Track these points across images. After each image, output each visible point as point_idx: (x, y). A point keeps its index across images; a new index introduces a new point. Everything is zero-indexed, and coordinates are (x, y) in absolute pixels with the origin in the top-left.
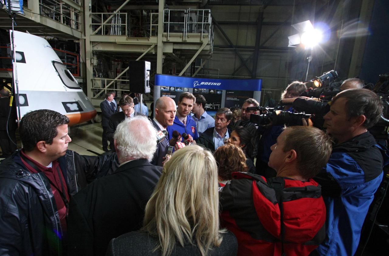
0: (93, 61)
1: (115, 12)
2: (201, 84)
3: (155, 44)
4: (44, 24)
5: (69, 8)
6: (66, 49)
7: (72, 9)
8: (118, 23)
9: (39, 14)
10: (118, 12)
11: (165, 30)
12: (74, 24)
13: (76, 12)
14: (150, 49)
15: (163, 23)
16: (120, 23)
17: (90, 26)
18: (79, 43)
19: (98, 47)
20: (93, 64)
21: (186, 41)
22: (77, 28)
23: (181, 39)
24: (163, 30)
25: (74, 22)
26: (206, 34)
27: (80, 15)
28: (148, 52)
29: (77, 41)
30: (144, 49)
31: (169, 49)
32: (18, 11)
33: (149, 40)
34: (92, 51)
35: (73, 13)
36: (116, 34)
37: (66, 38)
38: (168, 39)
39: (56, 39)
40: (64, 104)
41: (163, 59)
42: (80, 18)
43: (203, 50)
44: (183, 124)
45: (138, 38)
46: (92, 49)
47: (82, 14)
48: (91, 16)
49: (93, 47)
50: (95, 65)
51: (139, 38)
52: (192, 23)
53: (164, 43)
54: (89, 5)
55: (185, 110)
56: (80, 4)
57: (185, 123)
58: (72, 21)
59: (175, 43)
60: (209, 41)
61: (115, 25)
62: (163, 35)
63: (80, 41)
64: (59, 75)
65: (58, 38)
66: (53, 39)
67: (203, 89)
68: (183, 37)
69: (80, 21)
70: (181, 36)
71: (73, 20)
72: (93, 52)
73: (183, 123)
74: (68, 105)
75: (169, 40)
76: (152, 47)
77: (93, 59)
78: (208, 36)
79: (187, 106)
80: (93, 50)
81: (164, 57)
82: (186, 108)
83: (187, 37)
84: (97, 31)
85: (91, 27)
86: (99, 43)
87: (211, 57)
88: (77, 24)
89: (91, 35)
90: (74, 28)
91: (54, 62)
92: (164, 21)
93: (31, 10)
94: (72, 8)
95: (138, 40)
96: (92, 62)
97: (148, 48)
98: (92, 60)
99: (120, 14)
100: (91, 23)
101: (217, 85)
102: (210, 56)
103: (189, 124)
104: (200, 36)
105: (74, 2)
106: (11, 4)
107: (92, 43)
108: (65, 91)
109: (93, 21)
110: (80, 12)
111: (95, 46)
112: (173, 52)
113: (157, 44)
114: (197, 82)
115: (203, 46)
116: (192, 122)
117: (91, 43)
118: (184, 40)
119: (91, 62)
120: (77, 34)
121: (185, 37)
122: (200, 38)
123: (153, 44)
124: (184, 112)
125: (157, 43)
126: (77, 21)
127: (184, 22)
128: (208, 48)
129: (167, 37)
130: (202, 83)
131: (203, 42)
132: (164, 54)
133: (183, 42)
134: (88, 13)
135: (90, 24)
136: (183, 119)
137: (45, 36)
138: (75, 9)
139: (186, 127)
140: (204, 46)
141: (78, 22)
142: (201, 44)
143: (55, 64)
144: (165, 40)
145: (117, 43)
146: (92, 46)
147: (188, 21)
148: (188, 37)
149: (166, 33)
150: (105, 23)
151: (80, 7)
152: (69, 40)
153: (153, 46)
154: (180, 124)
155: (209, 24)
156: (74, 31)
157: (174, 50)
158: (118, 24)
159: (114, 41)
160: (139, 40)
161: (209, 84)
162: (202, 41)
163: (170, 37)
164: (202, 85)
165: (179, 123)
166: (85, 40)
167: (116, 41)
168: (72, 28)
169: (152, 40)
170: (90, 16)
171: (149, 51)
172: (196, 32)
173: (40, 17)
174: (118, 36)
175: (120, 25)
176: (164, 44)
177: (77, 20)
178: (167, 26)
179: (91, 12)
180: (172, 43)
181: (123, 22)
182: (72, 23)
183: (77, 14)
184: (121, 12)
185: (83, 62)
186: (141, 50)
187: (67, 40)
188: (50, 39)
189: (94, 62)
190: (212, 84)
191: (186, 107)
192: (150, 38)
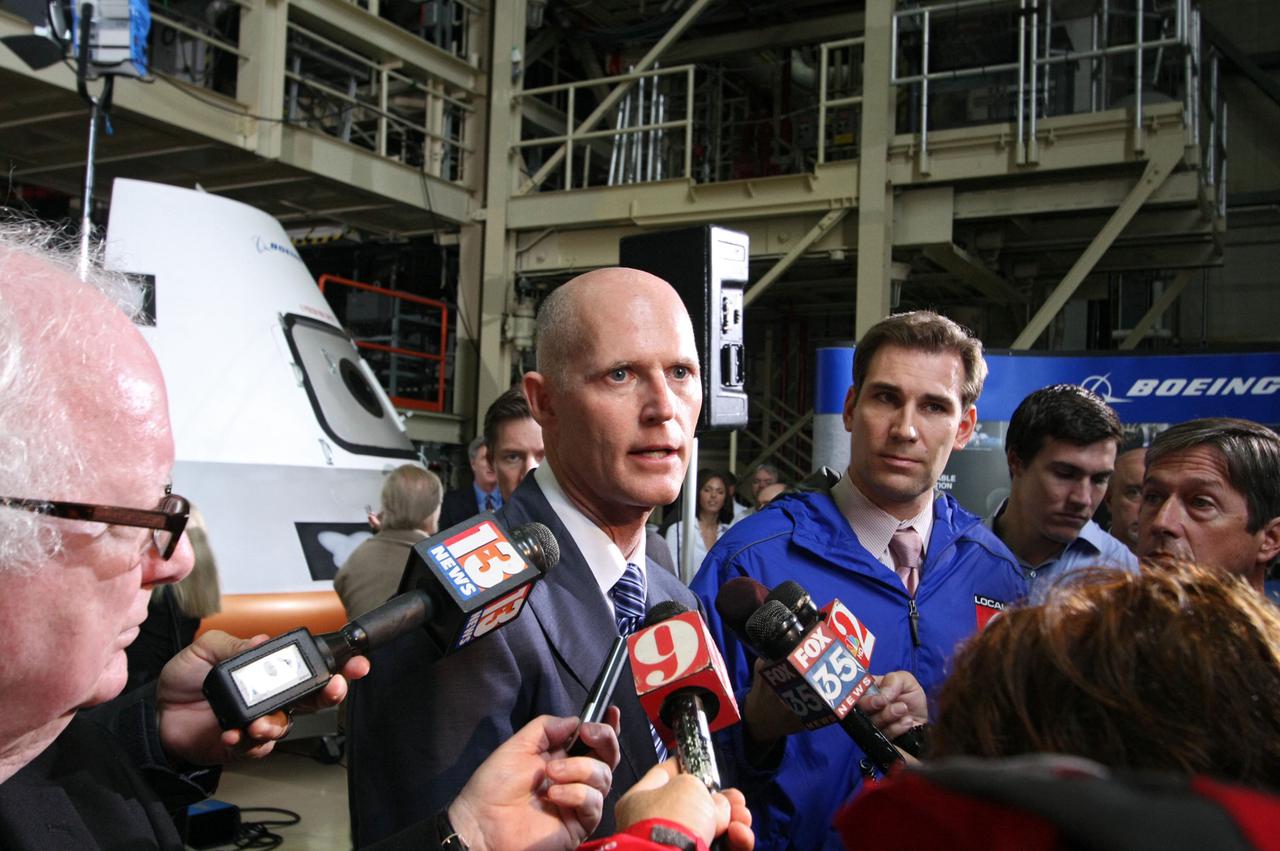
0: (516, 328)
1: (636, 71)
2: (1134, 392)
3: (847, 205)
4: (299, 162)
5: (420, 86)
6: (400, 286)
7: (435, 87)
8: (647, 121)
9: (278, 121)
10: (651, 67)
11: (906, 120)
12: (439, 157)
13: (453, 99)
14: (814, 234)
15: (891, 85)
16: (657, 121)
17: (511, 157)
18: (457, 246)
19: (543, 255)
20: (512, 340)
21: (1036, 164)
22: (455, 174)
23: (1004, 157)
24: (890, 123)
25: (438, 149)
26: (1171, 107)
27: (472, 112)
28: (807, 251)
29: (445, 240)
30: (781, 241)
31: (932, 225)
32: (117, 64)
33: (809, 188)
34: (512, 277)
35: (440, 105)
36: (634, 179)
37: (404, 227)
38: (924, 168)
39: (355, 237)
40: (308, 533)
41: (893, 283)
42: (469, 127)
43: (1147, 210)
44: (896, 577)
45: (749, 181)
46: (512, 267)
47: (480, 103)
48: (520, 109)
49: (519, 255)
50: (524, 349)
51: (754, 185)
52: (1072, 56)
53: (900, 193)
54: (510, 55)
55: (897, 440)
56: (474, 60)
57: (914, 559)
58: (428, 141)
59: (962, 187)
60: (1188, 148)
61: (630, 135)
62: (890, 148)
63: (460, 236)
64: (307, 384)
65: (362, 233)
66: (342, 237)
67: (1145, 429)
68: (1012, 144)
69: (468, 139)
70: (1003, 140)
71: (434, 139)
72: (517, 280)
73: (889, 562)
74: (329, 540)
75: (927, 175)
76: (826, 222)
77: (515, 316)
78: (1180, 116)
79: (910, 408)
80: (516, 274)
81: (899, 272)
82: (898, 422)
83: (1038, 139)
84: (540, 175)
85: (519, 158)
86: (552, 232)
87: (1218, 253)
88: (454, 154)
89: (514, 198)
90: (437, 172)
91: (290, 321)
92: (899, 75)
93: (246, 107)
94: (437, 80)
95: (749, 195)
96: (510, 334)
97: (807, 231)
98: (511, 320)
99: (662, 78)
100: (516, 140)
101: (1258, 390)
102: (1211, 247)
103: (954, 581)
104: (1124, 125)
105: (447, 53)
106: (92, 32)
107: (518, 236)
108: (322, 463)
109: (528, 130)
110: (470, 98)
111: (528, 250)
112: (956, 239)
113: (854, 204)
114: (1103, 379)
115: (1149, 182)
116: (986, 560)
117: (513, 236)
118: (1021, 159)
119: (503, 331)
120: (448, 203)
121: (1026, 141)
122: (1123, 136)
123: (835, 206)
124: (883, 455)
125: (857, 199)
126: (457, 140)
127: (1016, 59)
128: (1185, 189)
129: (917, 154)
130: (1141, 388)
131: (1145, 157)
132: (901, 254)
133: (1017, 171)
134: (505, 93)
135: (509, 145)
136: (891, 524)
137: (309, 230)
138: (450, 88)
139: (923, 598)
140: (1157, 181)
141: (459, 144)
142: (1132, 170)
143: (297, 330)
144: (903, 174)
145: (640, 223)
146: (513, 251)
147: (1040, 54)
148: (1045, 140)
149: (908, 139)
150: (583, 132)
151: (475, 73)
152: (412, 239)
153: (831, 215)
154: (864, 571)
155: (1182, 50)
156: (436, 189)
157: (959, 225)
158: (646, 127)
159: (624, 214)
160: (754, 194)
161: (1190, 391)
162: (1141, 153)
163: (930, 153)
164: (1138, 400)
165: (854, 561)
166: (483, 223)
167: (636, 213)
168: (424, 175)
169: (830, 184)
170: (513, 108)
171: (813, 244)
172: (1099, 109)
173: (284, 135)
174: (650, 184)
175: (656, 131)
176: (896, 197)
177: (453, 138)
178: (914, 100)
179: (519, 90)
180: (950, 191)
181: (675, 111)
182: (432, 151)
183: (456, 108)
184: (662, 66)
185: (466, 337)
186: (767, 249)
187: (404, 236)
188: (330, 239)
189: (520, 334)
190: (1213, 391)
191: (902, 416)
192: (818, 172)
